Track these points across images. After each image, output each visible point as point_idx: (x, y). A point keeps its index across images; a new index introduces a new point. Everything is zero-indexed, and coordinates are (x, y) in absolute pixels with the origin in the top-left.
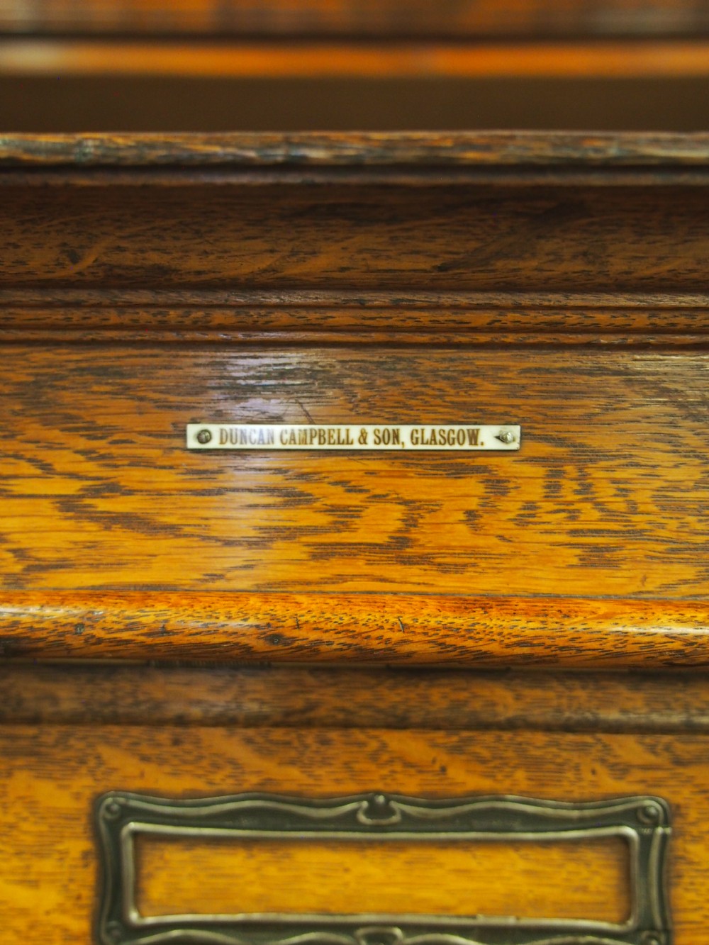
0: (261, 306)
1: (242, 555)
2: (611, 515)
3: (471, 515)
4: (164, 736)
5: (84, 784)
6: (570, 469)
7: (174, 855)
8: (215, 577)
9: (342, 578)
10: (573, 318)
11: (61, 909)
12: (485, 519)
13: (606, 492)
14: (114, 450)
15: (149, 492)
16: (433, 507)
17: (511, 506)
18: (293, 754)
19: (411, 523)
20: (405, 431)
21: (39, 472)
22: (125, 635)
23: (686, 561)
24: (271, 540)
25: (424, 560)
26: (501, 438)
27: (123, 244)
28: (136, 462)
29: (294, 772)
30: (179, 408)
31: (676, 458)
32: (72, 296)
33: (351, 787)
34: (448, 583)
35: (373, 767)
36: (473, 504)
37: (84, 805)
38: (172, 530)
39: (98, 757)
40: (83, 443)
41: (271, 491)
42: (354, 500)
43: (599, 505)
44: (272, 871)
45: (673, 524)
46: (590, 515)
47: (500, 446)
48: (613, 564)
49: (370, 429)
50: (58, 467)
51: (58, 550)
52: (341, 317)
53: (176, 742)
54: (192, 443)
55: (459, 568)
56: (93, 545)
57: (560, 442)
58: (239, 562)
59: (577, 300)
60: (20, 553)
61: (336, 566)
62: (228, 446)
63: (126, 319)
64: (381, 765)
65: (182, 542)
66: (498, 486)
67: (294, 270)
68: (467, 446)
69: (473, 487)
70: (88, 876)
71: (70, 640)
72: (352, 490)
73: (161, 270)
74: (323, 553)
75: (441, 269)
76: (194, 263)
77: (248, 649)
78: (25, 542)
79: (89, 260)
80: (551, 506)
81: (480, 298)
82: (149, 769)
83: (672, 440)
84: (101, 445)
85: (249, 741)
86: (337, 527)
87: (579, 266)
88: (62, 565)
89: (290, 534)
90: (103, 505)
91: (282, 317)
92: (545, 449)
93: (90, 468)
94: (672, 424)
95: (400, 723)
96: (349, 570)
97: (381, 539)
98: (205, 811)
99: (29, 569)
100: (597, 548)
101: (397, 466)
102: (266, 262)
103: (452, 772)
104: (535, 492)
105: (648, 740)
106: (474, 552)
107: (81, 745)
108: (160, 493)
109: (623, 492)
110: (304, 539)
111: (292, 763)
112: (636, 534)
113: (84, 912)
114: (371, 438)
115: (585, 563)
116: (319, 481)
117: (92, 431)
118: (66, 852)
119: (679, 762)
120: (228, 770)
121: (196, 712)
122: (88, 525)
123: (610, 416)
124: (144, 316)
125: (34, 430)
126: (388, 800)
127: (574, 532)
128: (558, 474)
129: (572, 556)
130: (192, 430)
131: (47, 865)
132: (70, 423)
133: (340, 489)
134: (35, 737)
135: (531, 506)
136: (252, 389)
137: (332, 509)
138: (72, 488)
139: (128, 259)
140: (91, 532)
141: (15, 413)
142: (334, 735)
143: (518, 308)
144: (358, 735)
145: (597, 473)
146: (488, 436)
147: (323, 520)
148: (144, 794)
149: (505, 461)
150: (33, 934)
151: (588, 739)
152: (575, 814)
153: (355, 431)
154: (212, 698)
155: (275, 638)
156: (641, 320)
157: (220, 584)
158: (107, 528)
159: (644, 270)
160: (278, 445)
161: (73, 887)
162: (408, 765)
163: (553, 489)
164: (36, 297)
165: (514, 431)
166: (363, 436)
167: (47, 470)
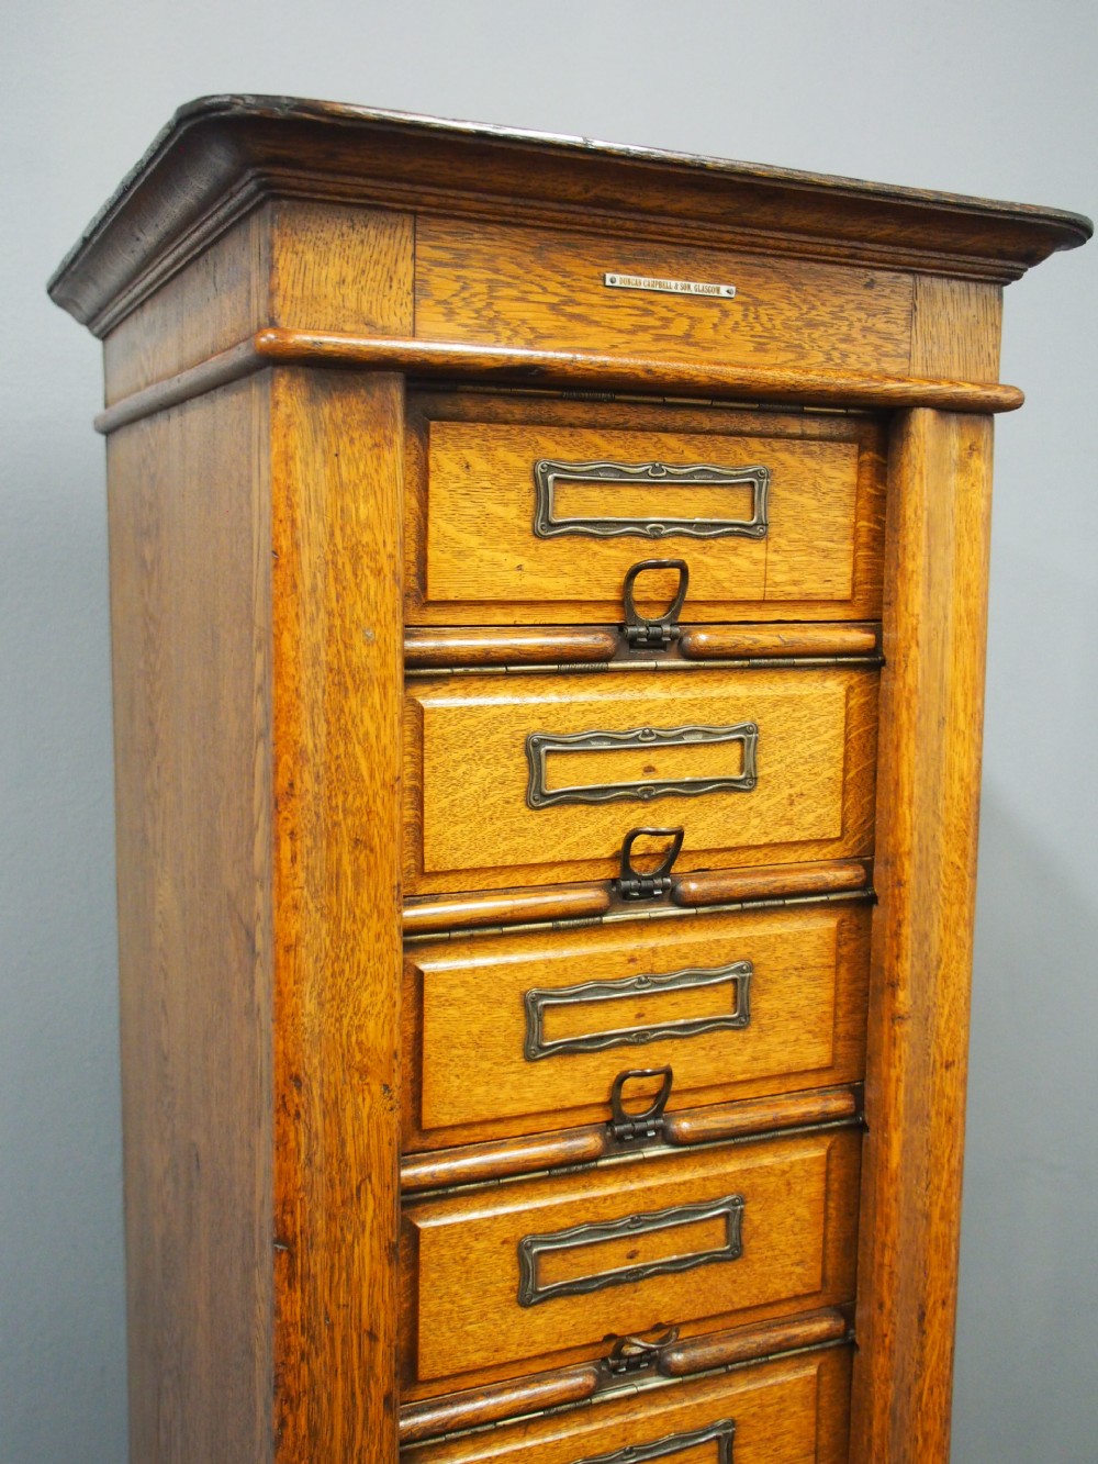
0: (648, 222)
1: (627, 337)
2: (766, 330)
3: (715, 325)
4: (566, 432)
5: (529, 454)
6: (752, 308)
7: (569, 490)
8: (614, 346)
9: (665, 351)
10: (761, 241)
11: (519, 518)
12: (720, 328)
13: (764, 319)
14: (573, 283)
15: (587, 305)
16: (701, 320)
17: (730, 323)
18: (622, 442)
19: (692, 327)
20: (693, 285)
21: (541, 291)
22: (590, 367)
23: (792, 351)
24: (637, 331)
25: (695, 344)
26: (728, 291)
27: (609, 188)
28: (583, 290)
29: (621, 451)
30: (600, 266)
31: (788, 307)
32: (572, 208)
33: (646, 459)
34: (705, 355)
35: (654, 450)
36: (716, 320)
37: (530, 465)
38: (597, 324)
39: (537, 442)
40: (560, 279)
41: (638, 308)
42: (670, 315)
43: (762, 325)
44: (610, 498)
45: (788, 335)
46: (759, 328)
47: (728, 295)
48: (766, 351)
49: (679, 283)
50: (550, 289)
51: (548, 329)
52: (676, 231)
53: (571, 435)
54: (608, 283)
55: (710, 349)
56: (564, 328)
57: (749, 296)
58: (624, 340)
59: (764, 233)
60: (532, 329)
61: (662, 345)
62: (623, 285)
63: (590, 220)
64: (657, 449)
65: (601, 329)
66: (725, 313)
67: (670, 207)
68: (715, 294)
69: (715, 312)
70: (531, 500)
71: (567, 368)
72: (670, 310)
73: (619, 201)
74: (658, 338)
75: (723, 214)
76: (633, 200)
77: (637, 376)
78: (534, 324)
79: (591, 194)
80: (744, 324)
81: (729, 228)
82: (558, 448)
83: (788, 298)
84: (567, 280)
85: (603, 436)
86: (663, 327)
87: (772, 219)
88: (550, 337)
89: (645, 329)
90: (568, 309)
91: (653, 228)
92: (744, 299)
93: (564, 291)
94: (789, 292)
95: (665, 430)
96: (668, 347)
97: (680, 333)
98: (585, 468)
99: (536, 337)
100: (760, 343)
101: (688, 301)
102: (659, 203)
103: (685, 452)
104: (738, 317)
105: (763, 440)
106: (715, 342)
107: (529, 435)
108: (592, 305)
109: (770, 320)
110: (651, 332)
111: (621, 447)
112: (774, 338)
113: (529, 519)
114: (679, 287)
115: (756, 350)
116: (657, 305)
117: (566, 274)
118: (521, 489)
119: (773, 450)
120: (594, 450)
121: (577, 422)
122: (563, 319)
123: (766, 286)
124: (598, 220)
125: (540, 270)
126: (660, 465)
127: (752, 336)
128: (747, 310)
129: (750, 346)
130: (608, 276)
131: (512, 495)
132: (553, 268)
133: (664, 310)
134: (508, 431)
135: (737, 323)
136: (630, 259)
137: (662, 319)
138: (555, 300)
139: (608, 194)
140: (563, 321)
141: (532, 262)
142: (639, 434)
143: (743, 234)
144: (649, 434)
145: (761, 310)
146: (724, 290)
147: (658, 323)
148: (557, 460)
149: (728, 302)
150: (505, 529)
151: (740, 439)
152: (734, 473)
153: (673, 283)
154: (584, 416)
155: (649, 371)
156: (784, 244)
157: (616, 350)
158: (570, 321)
159: (793, 223)
160: (642, 287)
161: (523, 506)
162: (668, 449)
163: (746, 316)
164: (556, 206)
165: (734, 288)
166: (677, 285)
167: (545, 290)
